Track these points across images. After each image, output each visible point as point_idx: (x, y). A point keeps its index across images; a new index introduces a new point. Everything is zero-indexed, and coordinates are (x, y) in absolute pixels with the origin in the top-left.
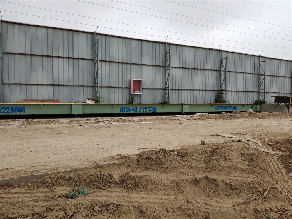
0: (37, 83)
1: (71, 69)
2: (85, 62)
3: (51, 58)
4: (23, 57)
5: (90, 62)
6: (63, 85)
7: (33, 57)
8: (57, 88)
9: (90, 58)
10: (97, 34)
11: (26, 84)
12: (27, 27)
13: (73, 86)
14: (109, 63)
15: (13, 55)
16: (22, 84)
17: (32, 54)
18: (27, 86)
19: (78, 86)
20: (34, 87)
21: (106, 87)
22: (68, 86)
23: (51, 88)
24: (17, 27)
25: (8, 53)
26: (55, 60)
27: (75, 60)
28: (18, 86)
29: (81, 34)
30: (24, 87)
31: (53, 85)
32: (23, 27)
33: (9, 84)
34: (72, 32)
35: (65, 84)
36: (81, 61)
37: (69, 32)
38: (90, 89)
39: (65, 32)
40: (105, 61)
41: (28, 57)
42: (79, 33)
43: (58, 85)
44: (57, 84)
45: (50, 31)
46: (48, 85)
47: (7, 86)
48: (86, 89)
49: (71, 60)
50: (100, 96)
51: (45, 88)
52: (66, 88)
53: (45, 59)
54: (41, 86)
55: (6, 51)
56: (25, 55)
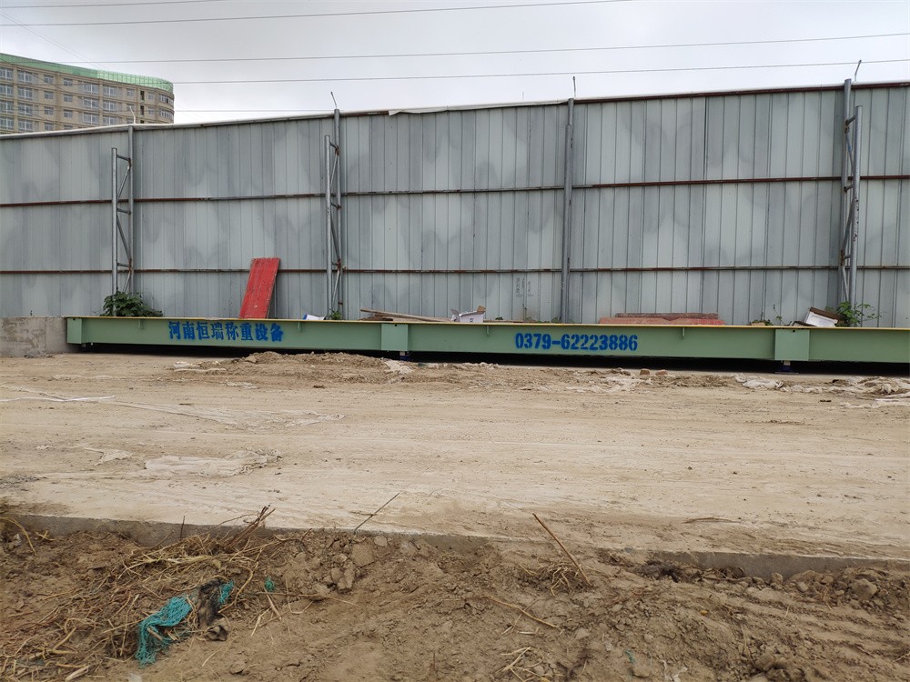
0: (655, 267)
1: (760, 216)
2: (809, 188)
3: (699, 189)
4: (623, 193)
5: (825, 188)
6: (734, 269)
7: (648, 190)
8: (712, 276)
9: (826, 172)
10: (856, 88)
11: (626, 270)
12: (636, 106)
13: (765, 269)
14: (896, 183)
15: (596, 192)
16: (617, 271)
17: (648, 181)
18: (629, 274)
19: (781, 269)
20: (648, 279)
21: (881, 269)
22: (749, 270)
23: (695, 278)
24: (610, 108)
25: (585, 188)
26: (712, 191)
27: (775, 187)
28: (606, 278)
29: (799, 97)
30: (620, 278)
31: (703, 270)
32: (626, 106)
33: (583, 272)
34: (767, 98)
35: (738, 266)
36: (793, 187)
37: (759, 97)
38: (822, 278)
40: (884, 179)
41: (636, 192)
42: (791, 96)
43: (718, 270)
44: (715, 265)
46: (687, 270)
47: (577, 277)
48: (806, 277)
49: (760, 189)
50: (856, 300)
51: (679, 278)
52: (741, 277)
53: (682, 192)
54: (666, 275)
55: (581, 182)
56: (629, 186)
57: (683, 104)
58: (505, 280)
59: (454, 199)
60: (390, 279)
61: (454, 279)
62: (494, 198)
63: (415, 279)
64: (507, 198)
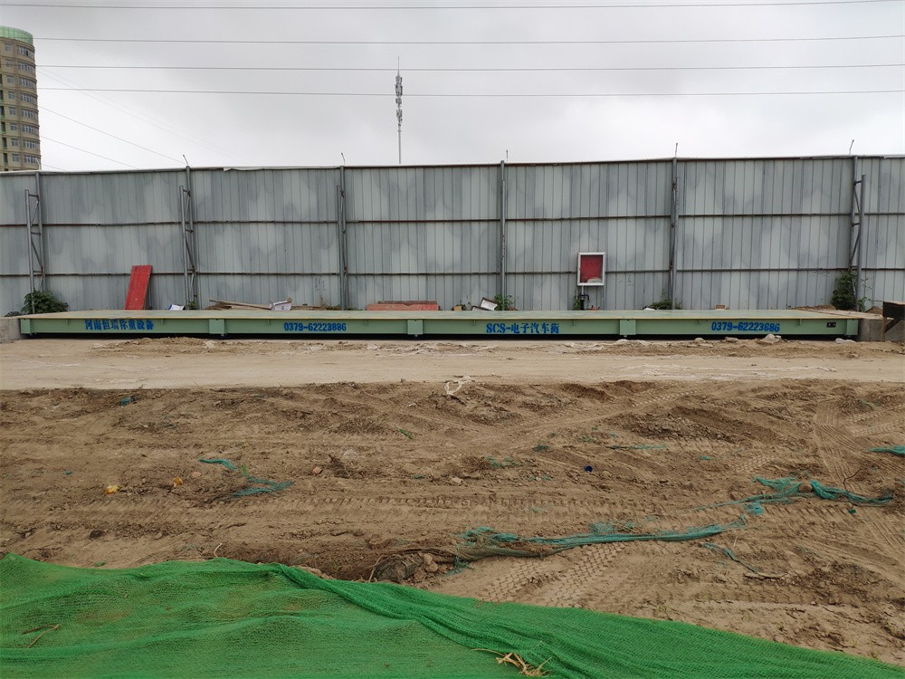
0: (399, 272)
1: (457, 242)
2: (484, 225)
3: (422, 225)
4: (377, 227)
5: (493, 225)
6: (444, 274)
7: (392, 225)
8: (432, 279)
9: (493, 217)
10: (507, 165)
11: (382, 275)
12: (382, 171)
13: (461, 274)
14: (531, 223)
15: (361, 225)
16: (376, 275)
18: (385, 277)
19: (470, 274)
20: (396, 279)
21: (524, 274)
22: (453, 275)
23: (422, 280)
24: (367, 172)
25: (354, 222)
26: (430, 226)
27: (466, 225)
28: (371, 278)
29: (477, 169)
30: (379, 279)
31: (427, 275)
32: (376, 171)
33: (357, 275)
34: (459, 169)
35: (446, 272)
36: (475, 225)
37: (454, 169)
38: (493, 279)
39: (447, 171)
40: (524, 220)
41: (386, 226)
42: (472, 169)
43: (435, 275)
44: (433, 272)
45: (420, 172)
46: (418, 275)
47: (353, 279)
48: (484, 279)
49: (457, 226)
50: (511, 292)
51: (413, 279)
52: (448, 279)
53: (412, 226)
54: (406, 278)
55: (352, 219)
56: (381, 222)
57: (411, 172)
58: (308, 279)
59: (271, 227)
60: (229, 279)
61: (273, 279)
62: (297, 227)
63: (246, 279)
64: (306, 227)
